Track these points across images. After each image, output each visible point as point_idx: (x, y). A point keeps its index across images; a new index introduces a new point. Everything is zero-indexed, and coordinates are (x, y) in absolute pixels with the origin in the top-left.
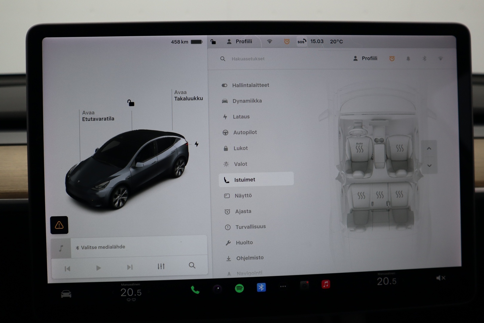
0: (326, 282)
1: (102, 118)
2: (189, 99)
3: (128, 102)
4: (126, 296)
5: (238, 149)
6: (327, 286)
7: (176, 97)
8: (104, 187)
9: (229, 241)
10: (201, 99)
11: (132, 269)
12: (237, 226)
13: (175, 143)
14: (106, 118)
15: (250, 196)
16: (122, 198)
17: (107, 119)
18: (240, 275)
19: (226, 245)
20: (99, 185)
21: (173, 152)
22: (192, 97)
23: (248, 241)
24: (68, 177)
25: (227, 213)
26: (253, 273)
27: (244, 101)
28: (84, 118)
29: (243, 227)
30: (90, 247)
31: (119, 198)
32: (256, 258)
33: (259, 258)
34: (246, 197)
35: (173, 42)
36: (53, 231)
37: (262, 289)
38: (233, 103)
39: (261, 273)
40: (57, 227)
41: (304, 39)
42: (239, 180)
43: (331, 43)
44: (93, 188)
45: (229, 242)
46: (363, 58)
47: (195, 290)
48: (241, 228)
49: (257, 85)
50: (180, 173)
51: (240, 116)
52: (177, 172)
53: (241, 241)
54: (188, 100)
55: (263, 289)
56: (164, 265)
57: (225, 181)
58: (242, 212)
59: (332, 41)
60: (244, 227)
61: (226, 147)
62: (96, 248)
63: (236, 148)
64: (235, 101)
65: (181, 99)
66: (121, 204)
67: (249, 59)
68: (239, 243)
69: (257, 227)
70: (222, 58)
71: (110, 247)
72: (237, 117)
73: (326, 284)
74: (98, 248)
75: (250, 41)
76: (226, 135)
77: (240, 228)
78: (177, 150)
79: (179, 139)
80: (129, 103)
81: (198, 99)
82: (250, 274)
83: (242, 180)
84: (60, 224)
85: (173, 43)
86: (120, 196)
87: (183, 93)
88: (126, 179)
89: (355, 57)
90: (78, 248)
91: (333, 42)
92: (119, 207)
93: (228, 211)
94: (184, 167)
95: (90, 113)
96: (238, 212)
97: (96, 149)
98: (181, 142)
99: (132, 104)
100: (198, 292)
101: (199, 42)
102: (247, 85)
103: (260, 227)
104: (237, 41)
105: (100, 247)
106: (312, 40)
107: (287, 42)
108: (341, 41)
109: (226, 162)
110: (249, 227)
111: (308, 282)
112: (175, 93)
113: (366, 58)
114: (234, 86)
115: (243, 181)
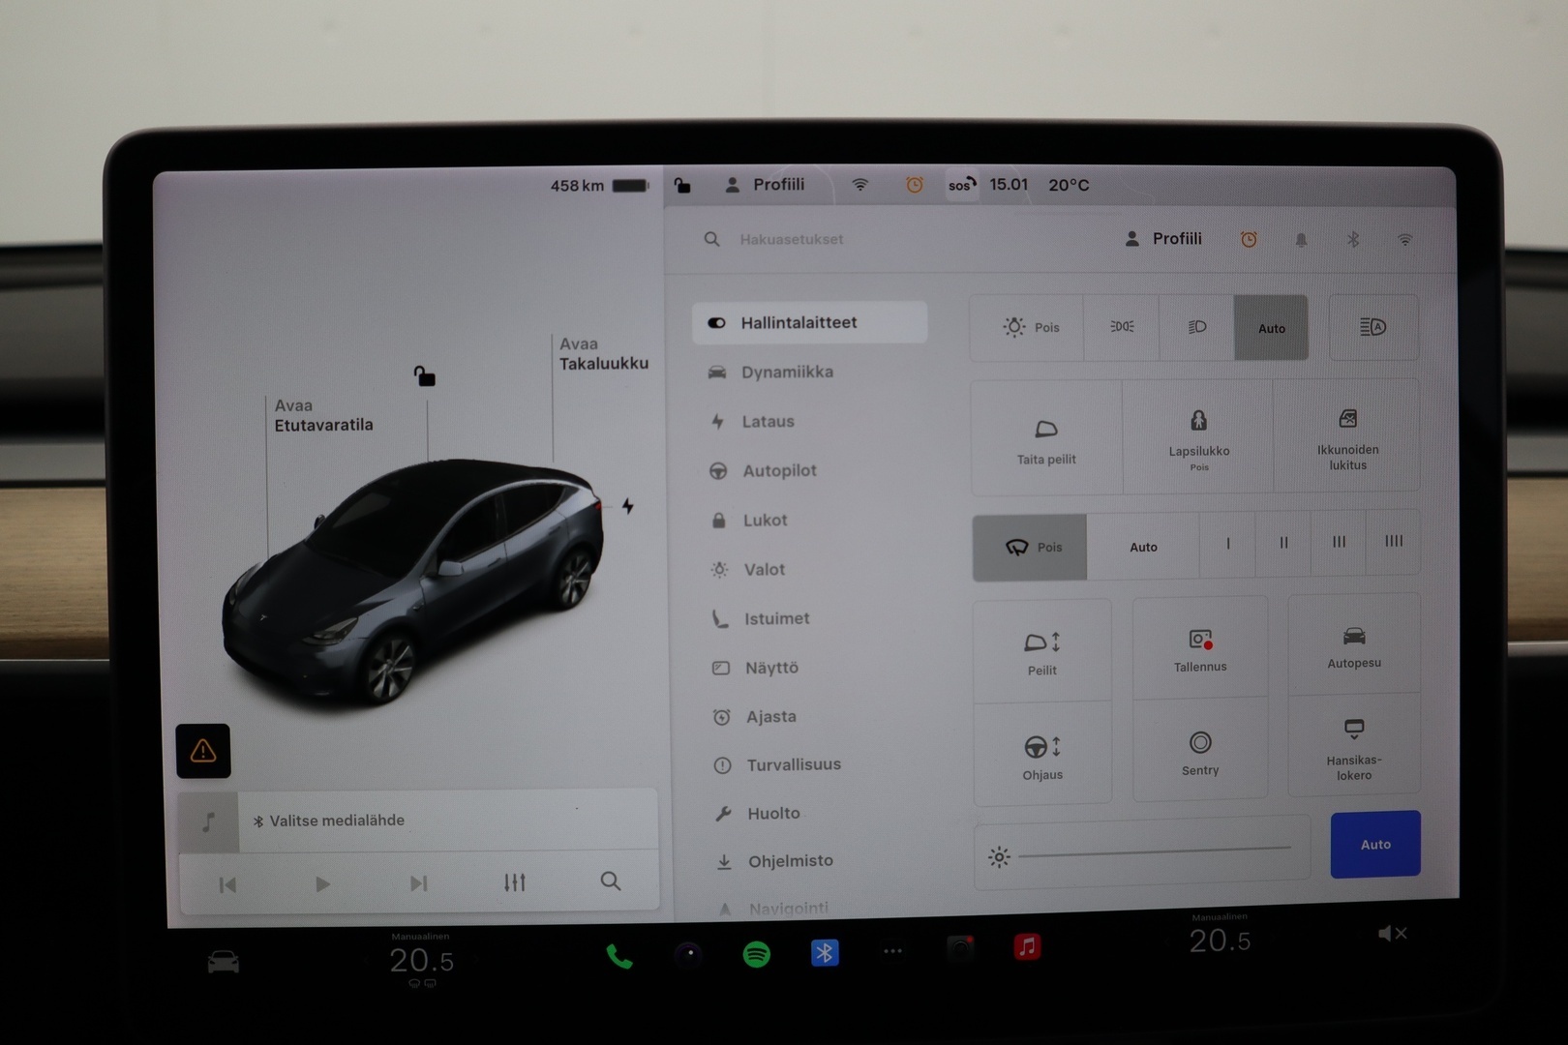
0: (1027, 941)
1: (336, 424)
2: (605, 365)
3: (415, 374)
4: (405, 970)
5: (758, 522)
6: (1032, 951)
7: (564, 360)
8: (341, 635)
9: (725, 808)
10: (644, 365)
11: (425, 889)
12: (752, 761)
13: (562, 502)
14: (349, 421)
15: (794, 668)
16: (396, 670)
17: (350, 425)
18: (758, 912)
19: (718, 819)
20: (328, 630)
21: (556, 532)
22: (616, 358)
23: (784, 809)
24: (232, 602)
25: (719, 721)
26: (799, 909)
27: (779, 374)
28: (279, 423)
29: (769, 764)
30: (296, 821)
31: (387, 670)
32: (809, 862)
33: (818, 861)
34: (780, 672)
35: (555, 187)
36: (185, 770)
37: (827, 957)
38: (744, 377)
39: (824, 908)
40: (198, 756)
41: (969, 178)
42: (759, 619)
43: (1052, 189)
44: (308, 640)
45: (725, 812)
46: (1157, 237)
47: (620, 956)
48: (765, 767)
49: (819, 323)
50: (575, 594)
51: (763, 419)
52: (568, 592)
53: (764, 808)
54: (603, 368)
55: (831, 957)
56: (523, 877)
57: (717, 621)
58: (769, 718)
59: (1054, 183)
60: (772, 766)
61: (719, 517)
62: (314, 822)
63: (750, 521)
64: (748, 372)
65: (581, 365)
66: (393, 688)
67: (795, 240)
68: (757, 814)
69: (813, 765)
70: (711, 238)
71: (357, 821)
72: (757, 423)
73: (1028, 945)
74: (320, 822)
75: (798, 184)
76: (718, 478)
77: (761, 767)
78: (566, 525)
79: (575, 490)
80: (421, 376)
81: (633, 364)
82: (789, 910)
83: (770, 620)
84: (206, 748)
85: (557, 188)
86: (391, 666)
87: (585, 345)
88: (409, 611)
89: (1132, 234)
90: (259, 822)
91: (1057, 185)
92: (385, 699)
93: (724, 715)
94: (587, 576)
95: (300, 407)
96: (755, 719)
97: (317, 520)
98: (581, 500)
99: (427, 380)
100: (627, 964)
101: (639, 186)
102: (786, 323)
103: (822, 766)
104: (756, 185)
105: (326, 821)
106: (994, 180)
107: (915, 185)
108: (1082, 185)
109: (720, 564)
110: (788, 767)
111: (970, 939)
112: (563, 346)
113: (1166, 237)
114: (747, 326)
115: (772, 622)
